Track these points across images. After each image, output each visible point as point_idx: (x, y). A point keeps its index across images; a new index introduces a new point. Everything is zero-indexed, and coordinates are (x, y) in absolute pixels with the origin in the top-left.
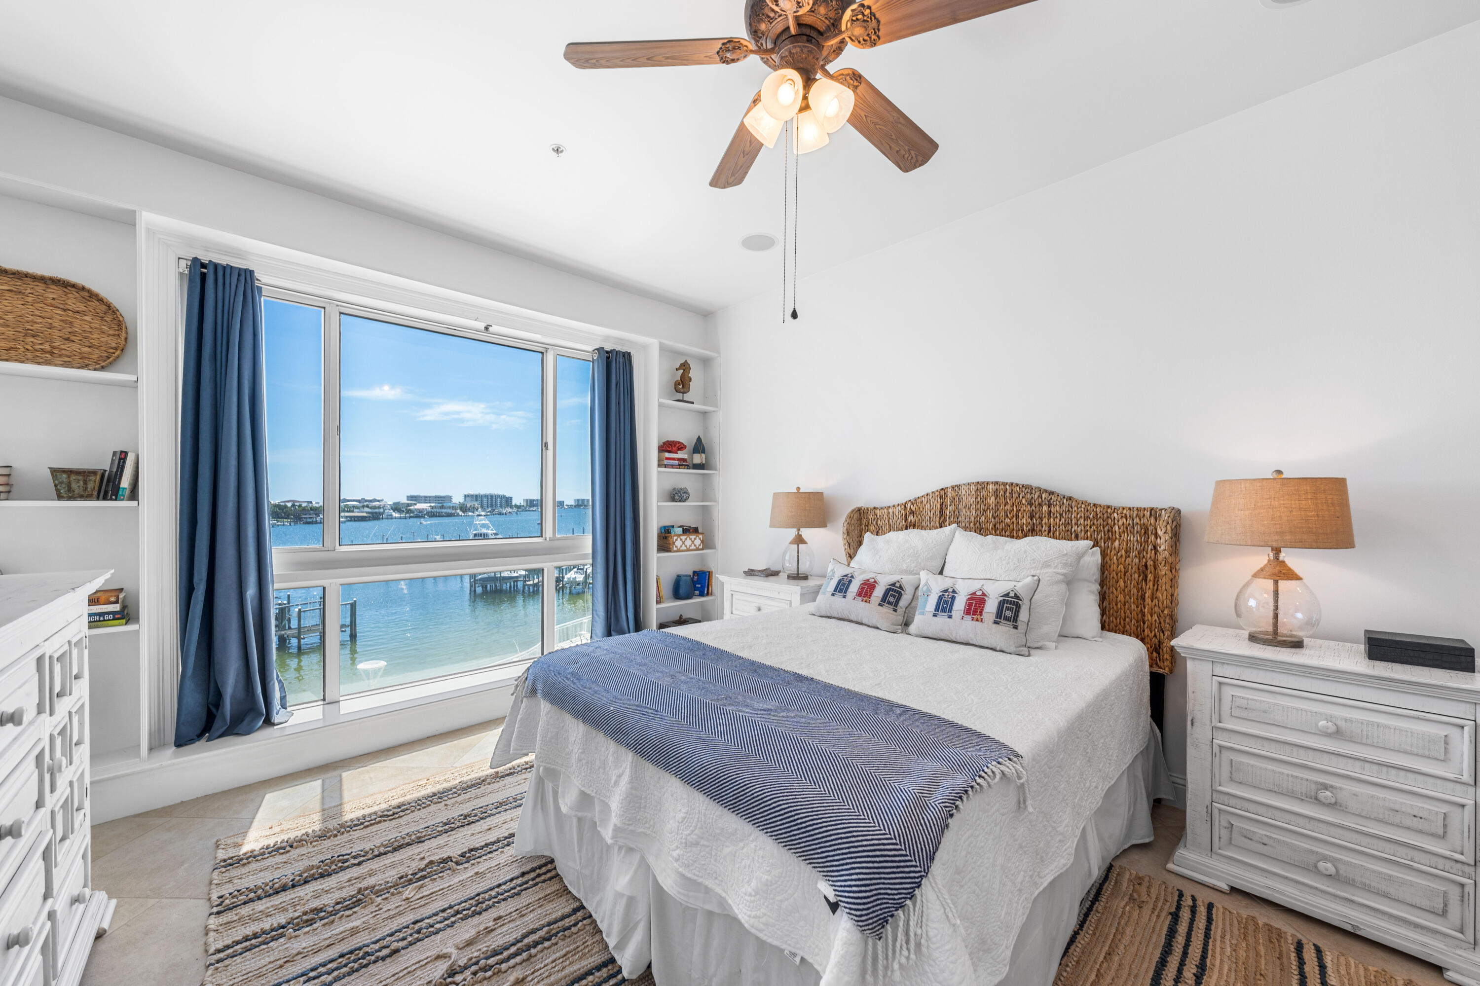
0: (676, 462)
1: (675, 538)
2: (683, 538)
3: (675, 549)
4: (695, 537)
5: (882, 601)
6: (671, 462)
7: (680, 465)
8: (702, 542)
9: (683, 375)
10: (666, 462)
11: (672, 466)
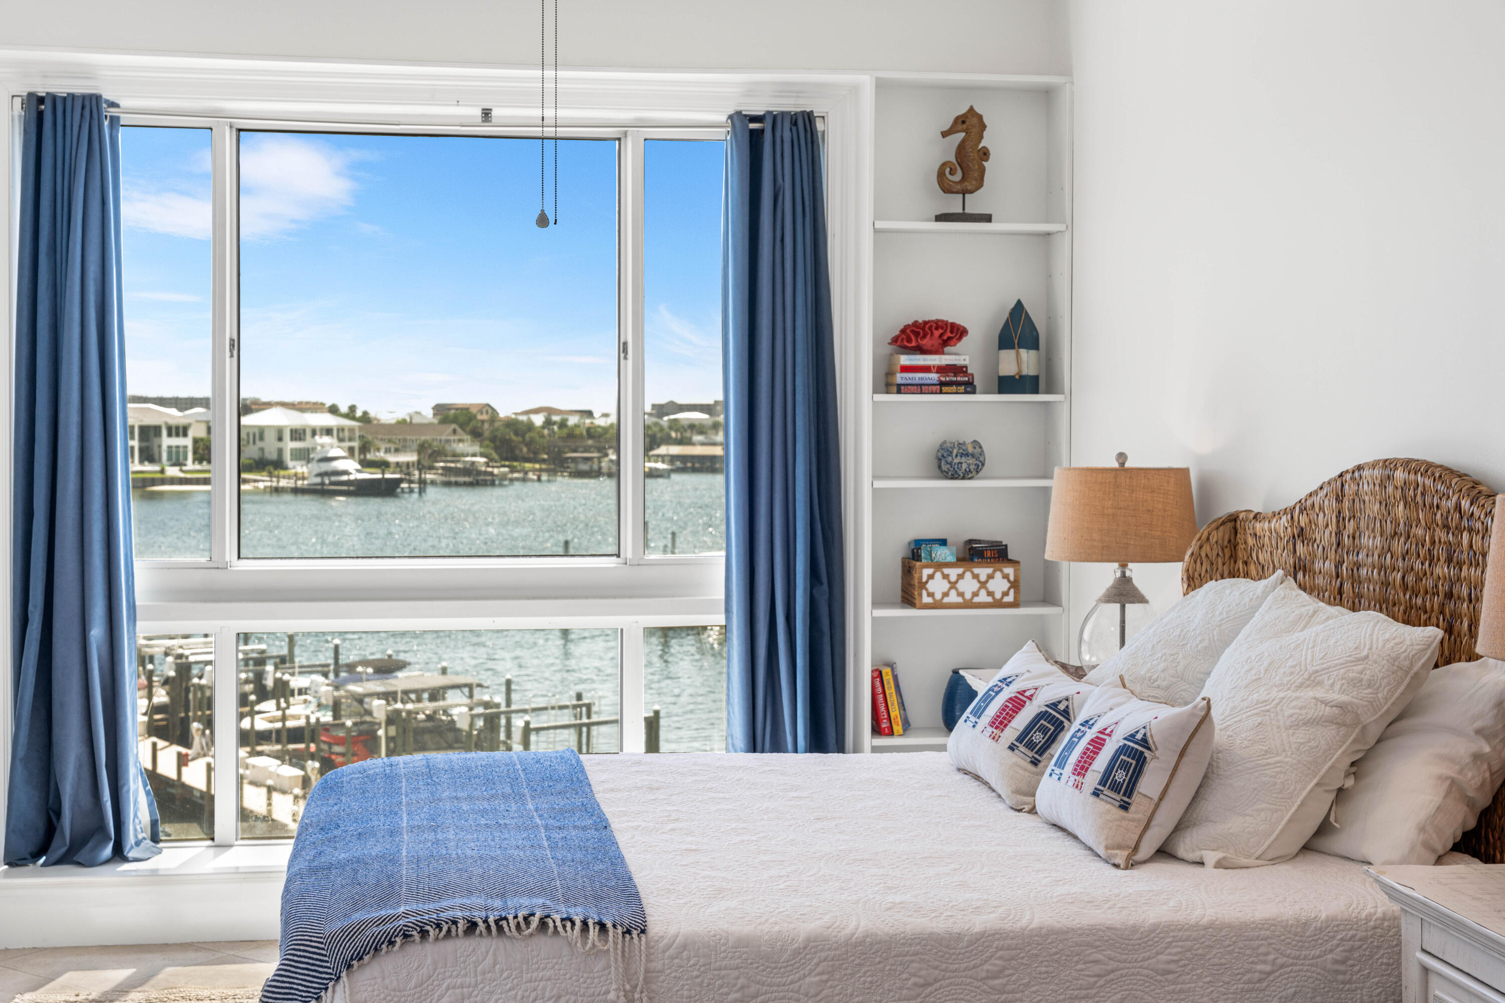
0: (934, 377)
1: (926, 572)
2: (953, 573)
3: (926, 599)
4: (990, 571)
5: (1017, 740)
6: (917, 377)
7: (942, 384)
8: (1015, 585)
9: (961, 150)
10: (900, 378)
11: (921, 388)
